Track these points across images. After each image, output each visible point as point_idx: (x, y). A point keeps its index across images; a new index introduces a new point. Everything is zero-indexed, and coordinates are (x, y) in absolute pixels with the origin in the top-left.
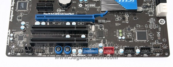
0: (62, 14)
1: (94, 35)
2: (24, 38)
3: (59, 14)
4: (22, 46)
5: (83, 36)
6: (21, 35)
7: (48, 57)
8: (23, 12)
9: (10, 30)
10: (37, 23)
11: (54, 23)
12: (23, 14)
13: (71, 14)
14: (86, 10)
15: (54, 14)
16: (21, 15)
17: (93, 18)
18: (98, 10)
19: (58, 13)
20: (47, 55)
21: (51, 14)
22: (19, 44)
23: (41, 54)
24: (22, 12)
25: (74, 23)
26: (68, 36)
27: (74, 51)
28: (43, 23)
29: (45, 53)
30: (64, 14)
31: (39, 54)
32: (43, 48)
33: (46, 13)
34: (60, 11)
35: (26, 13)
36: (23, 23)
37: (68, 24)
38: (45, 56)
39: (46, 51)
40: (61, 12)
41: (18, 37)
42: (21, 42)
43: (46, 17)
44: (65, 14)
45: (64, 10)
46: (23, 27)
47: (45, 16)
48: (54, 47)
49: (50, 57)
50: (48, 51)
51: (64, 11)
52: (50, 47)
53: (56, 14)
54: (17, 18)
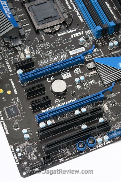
0: (63, 104)
1: (110, 115)
2: (33, 148)
3: (59, 105)
4: (35, 158)
5: (101, 120)
6: (28, 145)
7: (72, 159)
8: (17, 118)
9: (11, 145)
10: (42, 125)
11: (59, 118)
12: (18, 121)
13: (72, 101)
14: (87, 90)
15: (54, 107)
16: (16, 123)
17: (102, 95)
18: (100, 85)
19: (57, 104)
20: (70, 158)
21: (50, 109)
22: (31, 157)
23: (62, 159)
24: (15, 118)
25: (84, 110)
26: (84, 127)
27: (99, 140)
28: (49, 122)
29: (66, 156)
30: (65, 103)
31: (60, 160)
32: (61, 151)
33: (44, 109)
34: (59, 101)
35: (20, 118)
36: (25, 131)
37: (77, 112)
38: (68, 159)
39: (66, 153)
40: (61, 102)
41: (25, 149)
42: (33, 154)
43: (49, 113)
44: (67, 103)
45: (62, 98)
46: (27, 136)
47: (47, 113)
48: (72, 145)
49: (74, 158)
50: (68, 152)
51: (64, 99)
52: (69, 146)
53: (56, 106)
54: (14, 128)
